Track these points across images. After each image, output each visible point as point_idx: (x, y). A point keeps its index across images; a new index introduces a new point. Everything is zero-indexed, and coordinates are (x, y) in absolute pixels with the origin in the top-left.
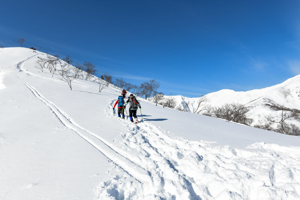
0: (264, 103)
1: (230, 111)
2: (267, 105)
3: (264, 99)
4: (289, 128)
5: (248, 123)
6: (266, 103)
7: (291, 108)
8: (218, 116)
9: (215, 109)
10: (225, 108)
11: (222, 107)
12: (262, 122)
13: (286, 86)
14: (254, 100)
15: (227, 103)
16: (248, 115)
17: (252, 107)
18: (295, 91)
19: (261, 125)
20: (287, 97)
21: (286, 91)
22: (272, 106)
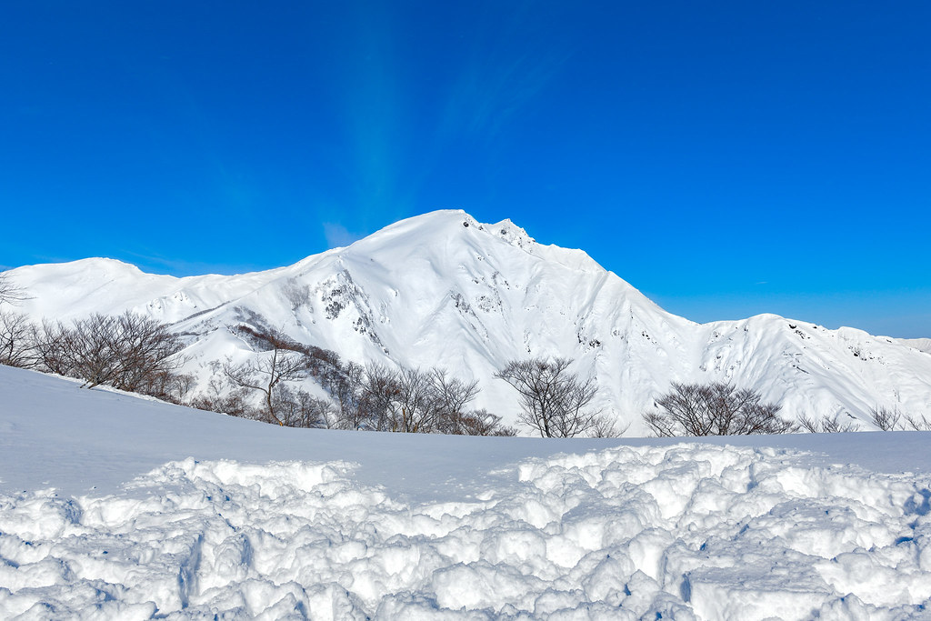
0: (236, 324)
1: (110, 344)
2: (243, 329)
3: (237, 310)
4: (293, 405)
5: (174, 393)
6: (242, 324)
7: (305, 343)
8: (55, 365)
9: (42, 334)
10: (88, 332)
11: (76, 329)
12: (221, 389)
13: (301, 275)
14: (205, 312)
15: (102, 314)
16: (177, 364)
17: (194, 334)
18: (320, 294)
19: (216, 396)
20: (301, 308)
21: (300, 292)
22: (256, 335)
